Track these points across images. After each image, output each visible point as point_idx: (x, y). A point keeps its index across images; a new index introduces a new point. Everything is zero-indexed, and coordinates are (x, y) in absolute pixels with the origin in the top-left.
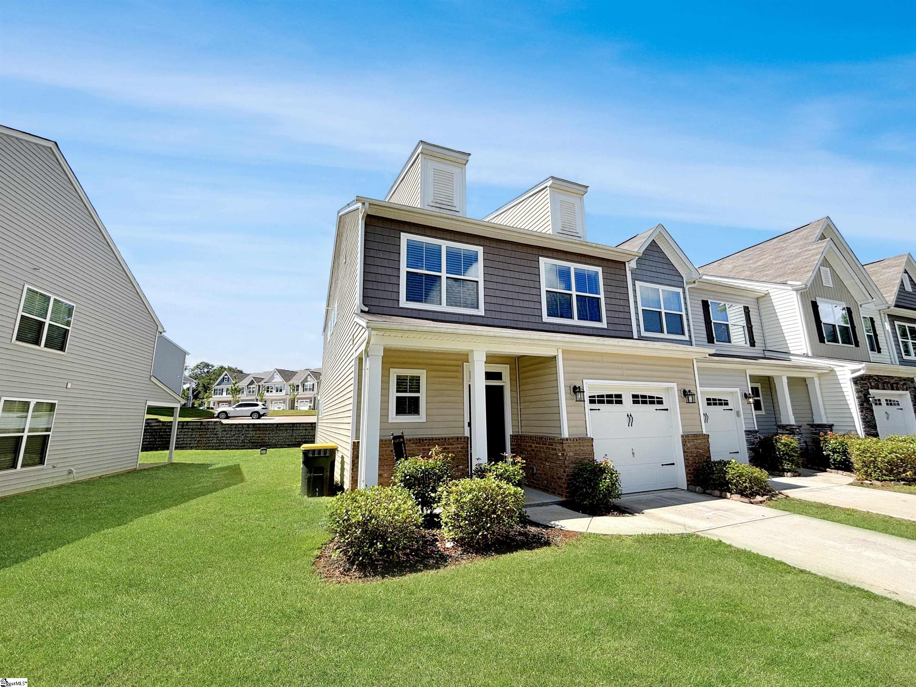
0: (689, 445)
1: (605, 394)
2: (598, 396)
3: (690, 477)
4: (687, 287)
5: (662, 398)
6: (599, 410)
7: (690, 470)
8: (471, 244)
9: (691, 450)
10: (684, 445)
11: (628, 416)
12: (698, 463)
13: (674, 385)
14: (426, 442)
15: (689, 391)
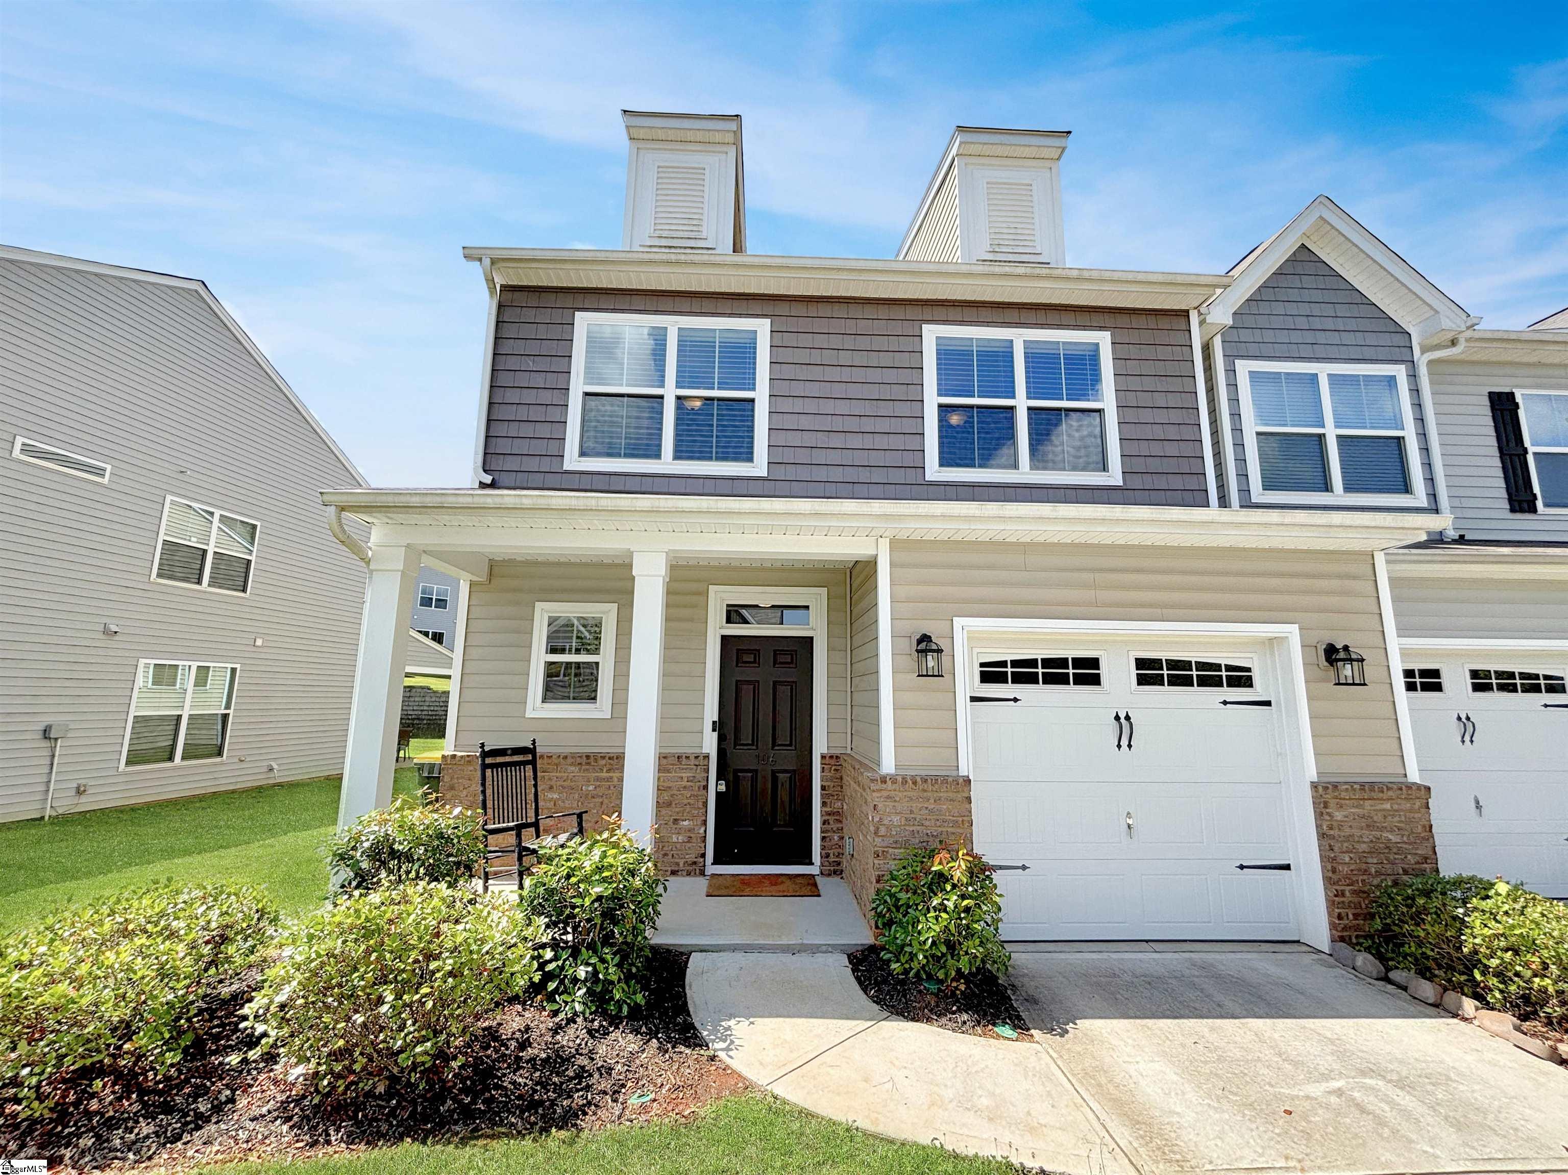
0: (1339, 815)
1: (1039, 657)
2: (1015, 663)
3: (1340, 917)
4: (1422, 361)
5: (1249, 670)
6: (1015, 700)
7: (1340, 894)
8: (740, 315)
9: (1347, 831)
10: (1319, 815)
11: (1117, 718)
12: (1378, 873)
13: (1292, 632)
14: (604, 762)
15: (1346, 648)
